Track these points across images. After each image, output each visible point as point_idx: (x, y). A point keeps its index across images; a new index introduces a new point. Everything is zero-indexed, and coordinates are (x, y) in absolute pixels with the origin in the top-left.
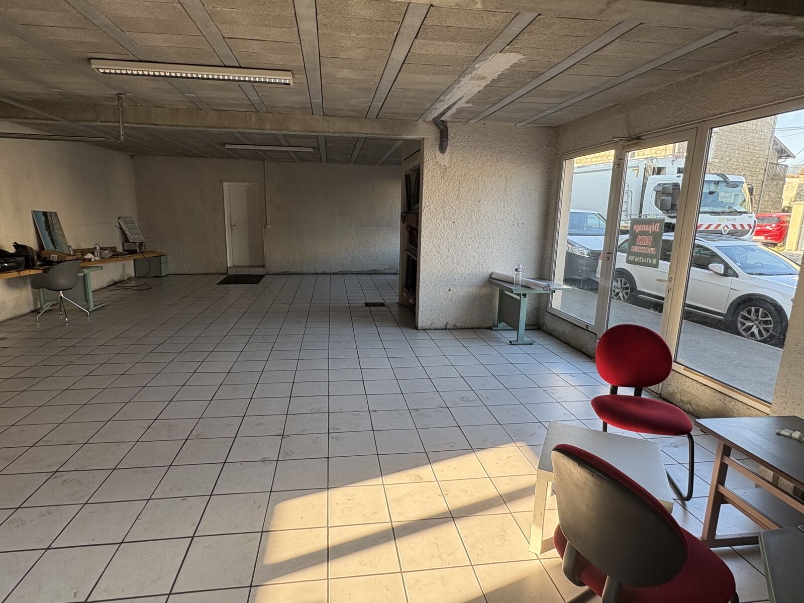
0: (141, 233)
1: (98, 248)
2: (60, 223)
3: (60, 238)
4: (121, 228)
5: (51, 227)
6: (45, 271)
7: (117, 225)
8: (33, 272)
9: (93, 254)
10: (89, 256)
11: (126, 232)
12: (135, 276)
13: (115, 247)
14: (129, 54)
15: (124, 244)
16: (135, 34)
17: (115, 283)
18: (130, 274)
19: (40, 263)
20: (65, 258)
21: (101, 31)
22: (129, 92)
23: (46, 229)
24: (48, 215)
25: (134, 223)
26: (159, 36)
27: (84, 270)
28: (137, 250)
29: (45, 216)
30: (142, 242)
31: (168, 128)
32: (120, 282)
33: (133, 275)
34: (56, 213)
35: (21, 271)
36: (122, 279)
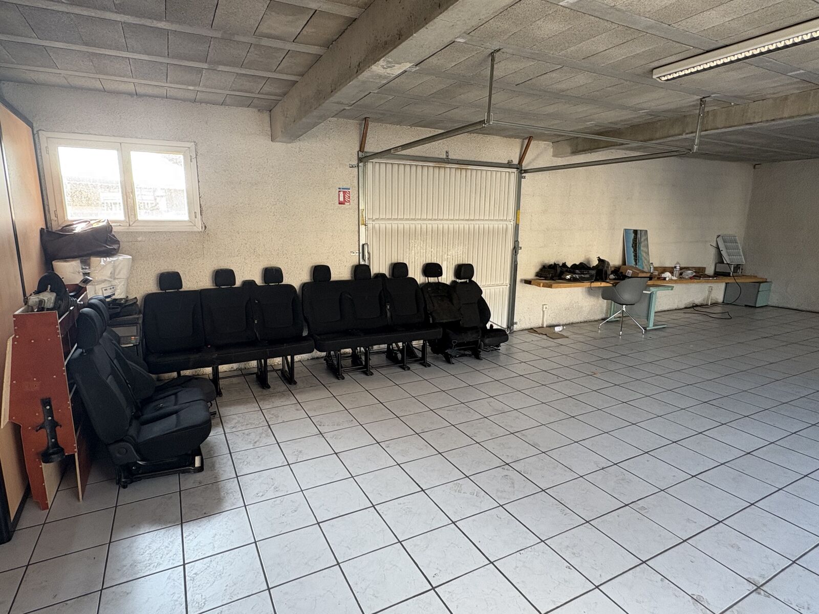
0: (742, 255)
1: (678, 267)
2: (647, 241)
3: (644, 254)
4: (718, 248)
5: (638, 244)
6: (615, 285)
7: (715, 245)
8: (603, 284)
9: (672, 273)
10: (667, 275)
11: (722, 252)
12: (723, 302)
13: (705, 268)
14: (691, 49)
15: (718, 265)
16: (684, 23)
17: (695, 306)
18: (716, 298)
19: (614, 277)
20: (638, 274)
21: (648, 34)
22: (712, 94)
23: (632, 246)
24: (639, 232)
25: (736, 243)
26: (714, 12)
27: (651, 288)
28: (730, 273)
29: (635, 234)
30: (740, 264)
31: (768, 124)
32: (701, 306)
33: (720, 299)
34: (646, 231)
35: (593, 282)
36: (705, 303)
